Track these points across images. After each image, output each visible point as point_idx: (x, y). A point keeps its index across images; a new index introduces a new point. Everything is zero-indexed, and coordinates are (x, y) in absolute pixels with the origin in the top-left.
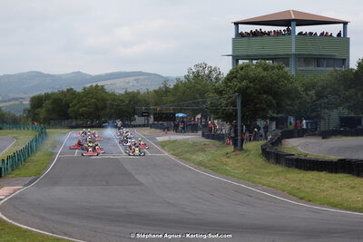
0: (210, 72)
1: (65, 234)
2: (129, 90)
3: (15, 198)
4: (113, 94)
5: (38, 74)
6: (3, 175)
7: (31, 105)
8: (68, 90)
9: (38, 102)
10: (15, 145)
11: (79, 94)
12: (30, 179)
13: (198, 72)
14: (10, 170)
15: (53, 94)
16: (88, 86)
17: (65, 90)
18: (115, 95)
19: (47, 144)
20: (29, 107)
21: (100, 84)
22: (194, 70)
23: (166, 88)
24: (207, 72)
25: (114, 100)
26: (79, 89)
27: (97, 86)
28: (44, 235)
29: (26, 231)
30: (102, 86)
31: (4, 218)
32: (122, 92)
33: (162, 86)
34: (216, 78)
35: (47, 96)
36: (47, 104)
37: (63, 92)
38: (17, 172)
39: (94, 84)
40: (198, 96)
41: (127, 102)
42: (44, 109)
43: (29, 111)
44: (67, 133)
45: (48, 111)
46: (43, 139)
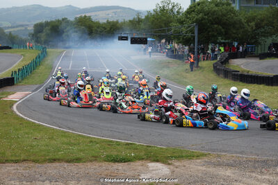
0: (173, 7)
1: (69, 128)
2: (111, 20)
3: (28, 100)
4: (98, 23)
5: (40, 7)
6: (15, 82)
7: (35, 30)
8: (63, 19)
9: (39, 28)
10: (22, 61)
11: (72, 22)
12: (37, 86)
13: (164, 7)
14: (20, 79)
15: (52, 22)
16: (78, 16)
17: (61, 19)
18: (100, 24)
19: (48, 61)
20: (33, 32)
21: (88, 15)
22: (161, 5)
23: (139, 18)
24: (170, 7)
25: (98, 27)
26: (71, 18)
27: (85, 16)
28: (54, 129)
29: (39, 125)
30: (90, 17)
31: (18, 113)
32: (105, 21)
33: (136, 17)
34: (178, 12)
35: (47, 24)
36: (47, 30)
37: (59, 21)
38: (26, 81)
39: (83, 15)
41: (108, 29)
42: (44, 34)
43: (33, 35)
44: (62, 52)
45: (47, 35)
46: (44, 56)
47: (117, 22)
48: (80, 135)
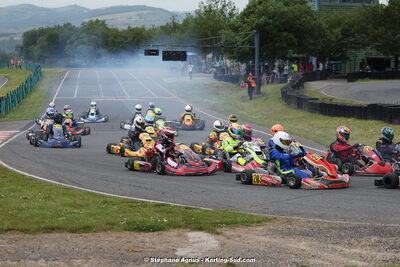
0: (224, 6)
1: (74, 183)
2: (133, 26)
3: (14, 143)
4: (116, 30)
5: (31, 7)
7: (24, 41)
8: (65, 26)
9: (31, 38)
10: (6, 85)
11: (77, 30)
12: (28, 122)
13: (210, 6)
14: (3, 112)
15: (48, 29)
16: (87, 20)
17: (62, 25)
18: (118, 31)
19: (43, 86)
20: (21, 44)
21: (101, 18)
22: (206, 5)
23: (174, 23)
24: (220, 6)
25: (116, 37)
26: (77, 24)
27: (97, 21)
28: (51, 184)
29: (31, 179)
30: (103, 22)
31: (4, 164)
32: (126, 28)
33: (170, 21)
34: (230, 14)
35: (42, 32)
36: (42, 40)
37: (59, 27)
38: (11, 115)
39: (94, 19)
40: (209, 33)
41: (131, 39)
42: (38, 46)
43: (22, 48)
44: (64, 73)
45: (42, 48)
46: (38, 79)
47: (143, 29)
48: (89, 193)
